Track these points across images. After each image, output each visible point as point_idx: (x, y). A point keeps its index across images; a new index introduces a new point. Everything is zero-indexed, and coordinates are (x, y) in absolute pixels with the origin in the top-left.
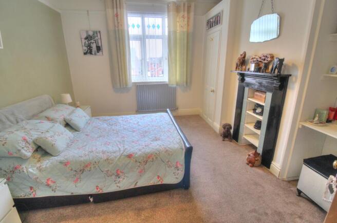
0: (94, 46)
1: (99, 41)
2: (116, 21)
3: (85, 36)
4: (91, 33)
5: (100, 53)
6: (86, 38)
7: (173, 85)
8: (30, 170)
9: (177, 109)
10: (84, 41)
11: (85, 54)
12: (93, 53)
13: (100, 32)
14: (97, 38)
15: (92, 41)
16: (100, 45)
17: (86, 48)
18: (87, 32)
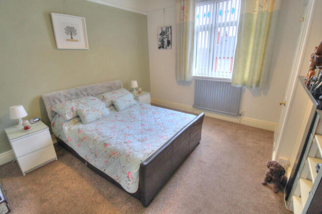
0: (166, 41)
1: (170, 36)
2: (182, 14)
3: (160, 32)
4: (164, 29)
5: (170, 46)
6: (161, 34)
7: (237, 84)
8: (66, 128)
9: (240, 115)
10: (159, 37)
11: (159, 48)
12: (165, 47)
13: (171, 27)
14: (168, 33)
15: (165, 36)
16: (170, 39)
17: (160, 43)
18: (162, 28)
